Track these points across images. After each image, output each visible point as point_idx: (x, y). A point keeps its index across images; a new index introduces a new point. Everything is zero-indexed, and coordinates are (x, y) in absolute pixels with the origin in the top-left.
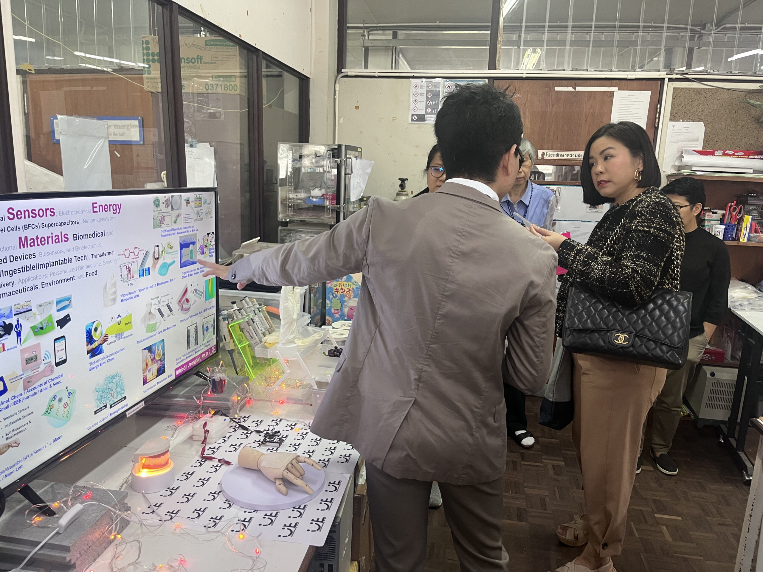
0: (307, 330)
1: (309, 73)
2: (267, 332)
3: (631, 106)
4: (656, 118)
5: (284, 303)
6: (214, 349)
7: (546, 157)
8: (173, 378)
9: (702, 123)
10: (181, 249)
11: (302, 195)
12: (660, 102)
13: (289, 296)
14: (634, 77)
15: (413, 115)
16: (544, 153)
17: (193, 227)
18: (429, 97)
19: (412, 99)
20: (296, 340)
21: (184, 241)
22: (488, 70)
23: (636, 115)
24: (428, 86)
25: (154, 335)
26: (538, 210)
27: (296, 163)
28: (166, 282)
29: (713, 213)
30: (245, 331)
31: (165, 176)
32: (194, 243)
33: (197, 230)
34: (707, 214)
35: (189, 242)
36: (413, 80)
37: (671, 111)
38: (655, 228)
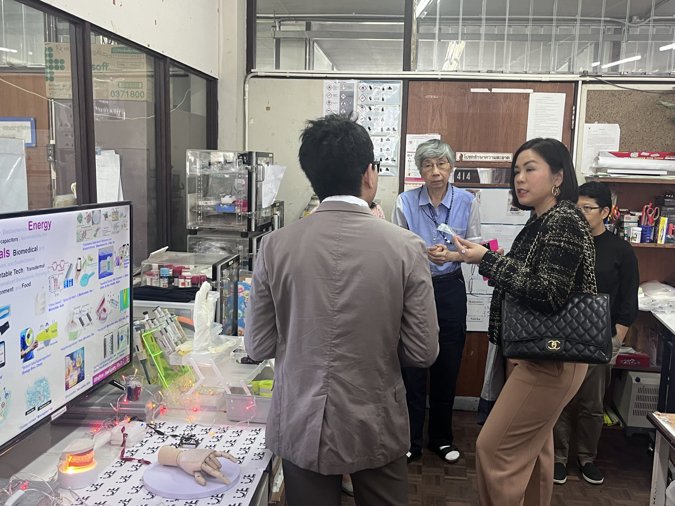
0: (219, 339)
1: (217, 74)
2: (179, 342)
3: (548, 108)
4: (572, 120)
5: (198, 311)
6: (128, 359)
7: (464, 159)
8: (91, 385)
9: (618, 125)
10: (100, 261)
11: (212, 203)
12: (575, 104)
13: (203, 304)
14: (548, 79)
16: (462, 155)
17: (110, 239)
18: (343, 98)
19: (326, 99)
20: (210, 347)
21: (103, 253)
22: (403, 71)
23: (552, 117)
24: (341, 88)
25: (76, 343)
26: (460, 214)
27: (206, 171)
28: (86, 293)
29: (632, 215)
30: (158, 340)
31: (75, 188)
32: (111, 255)
33: (114, 242)
34: (626, 216)
35: (107, 254)
36: (325, 81)
37: (586, 113)
38: (565, 242)
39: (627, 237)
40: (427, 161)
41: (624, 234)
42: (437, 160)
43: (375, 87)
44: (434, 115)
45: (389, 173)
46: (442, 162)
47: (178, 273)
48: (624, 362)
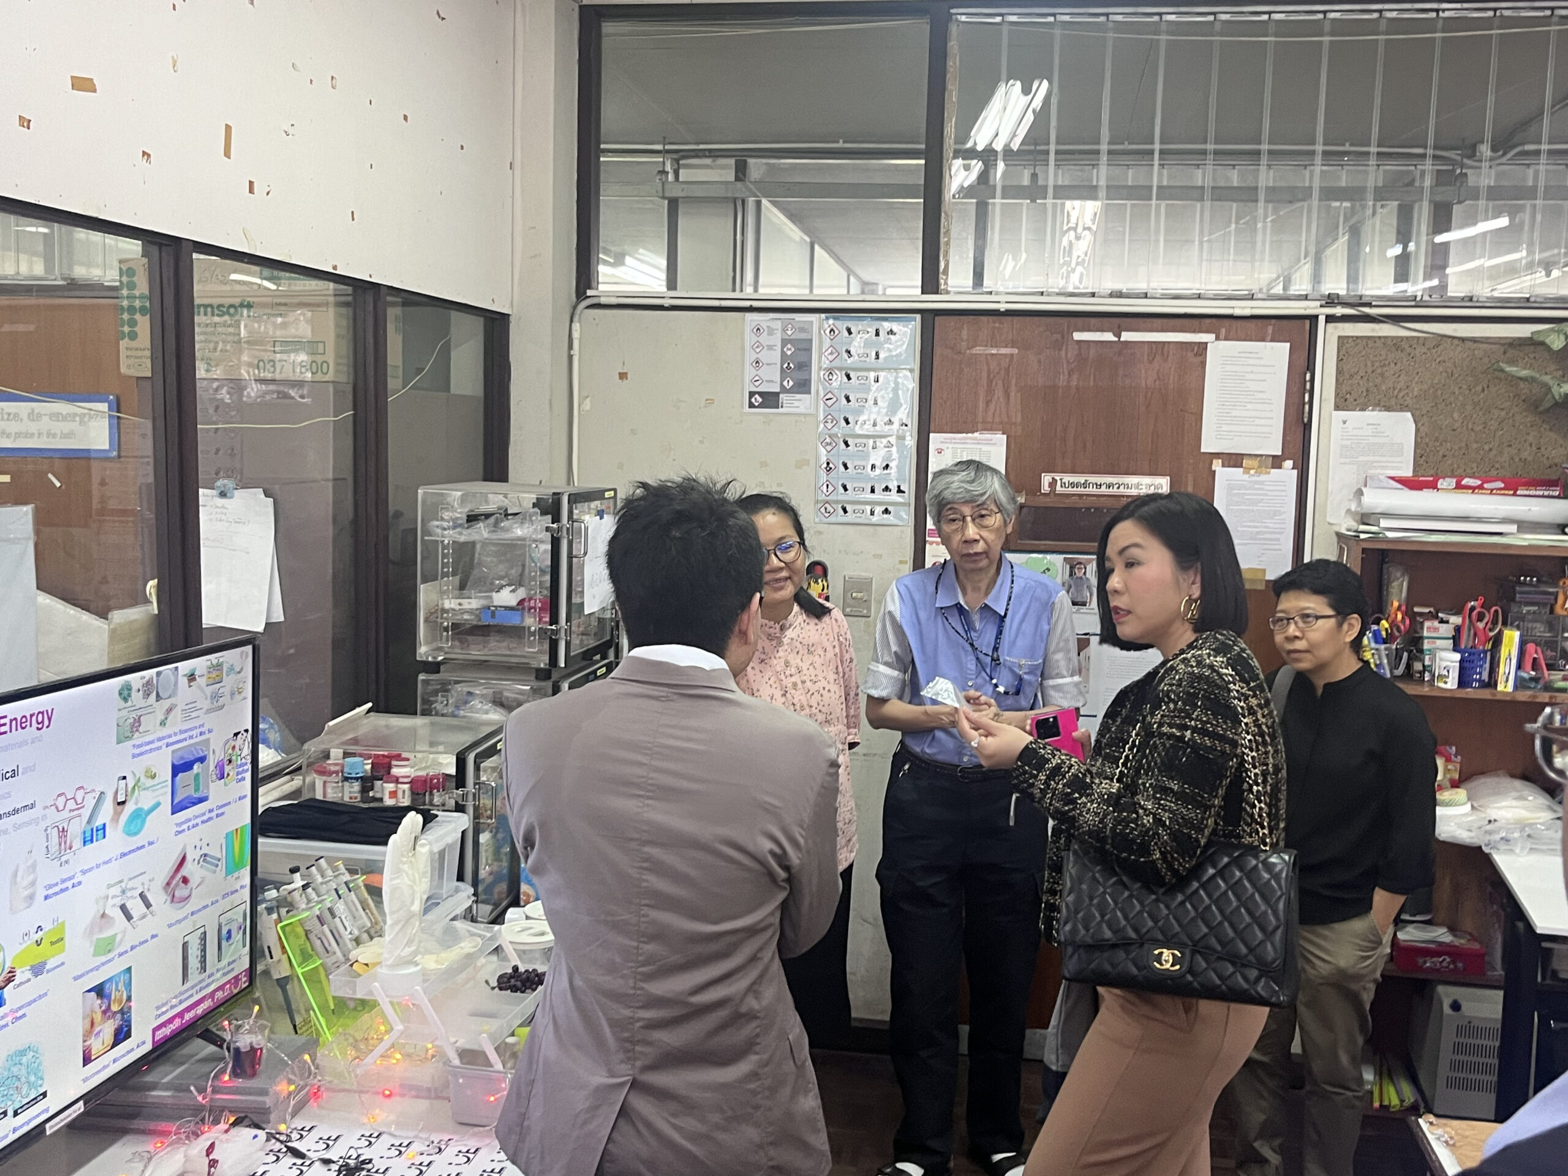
0: (455, 930)
1: (508, 306)
2: (365, 936)
3: (1248, 376)
4: (1304, 404)
5: (391, 880)
6: (244, 979)
7: (1059, 489)
8: (148, 1047)
9: (1409, 415)
10: (174, 775)
11: (473, 603)
12: (1311, 367)
13: (404, 863)
14: (1247, 312)
15: (752, 394)
16: (1054, 481)
17: (202, 725)
18: (789, 353)
19: (750, 356)
20: (419, 956)
21: (182, 758)
22: (923, 293)
23: (1258, 395)
24: (784, 330)
25: (110, 961)
26: (1029, 626)
27: (460, 534)
28: (139, 848)
29: (1442, 621)
30: (312, 936)
31: (153, 591)
32: (202, 760)
33: (210, 731)
34: (1427, 624)
35: (192, 758)
36: (750, 316)
37: (1337, 388)
38: (1194, 730)
39: (1430, 672)
40: (951, 509)
41: (1424, 666)
42: (973, 508)
43: (860, 327)
44: (990, 391)
45: (889, 519)
46: (984, 512)
47: (382, 769)
48: (1425, 962)
